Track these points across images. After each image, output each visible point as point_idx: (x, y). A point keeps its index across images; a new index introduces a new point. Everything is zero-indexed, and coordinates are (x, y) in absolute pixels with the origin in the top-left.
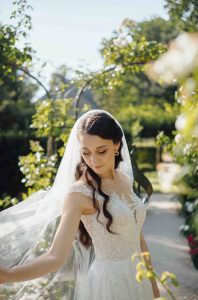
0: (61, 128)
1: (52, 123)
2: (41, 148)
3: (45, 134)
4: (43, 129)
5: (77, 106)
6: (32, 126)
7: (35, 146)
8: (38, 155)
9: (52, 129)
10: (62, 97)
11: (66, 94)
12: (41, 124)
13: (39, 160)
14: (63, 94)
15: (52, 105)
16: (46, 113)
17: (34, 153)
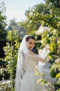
0: (15, 38)
1: (12, 37)
2: (9, 44)
3: (10, 40)
4: (10, 39)
5: (19, 32)
6: (6, 38)
7: (8, 44)
8: (9, 46)
9: (12, 39)
10: (15, 30)
11: (16, 29)
12: (9, 37)
13: (9, 47)
14: (15, 29)
15: (12, 32)
16: (11, 34)
17: (8, 46)
